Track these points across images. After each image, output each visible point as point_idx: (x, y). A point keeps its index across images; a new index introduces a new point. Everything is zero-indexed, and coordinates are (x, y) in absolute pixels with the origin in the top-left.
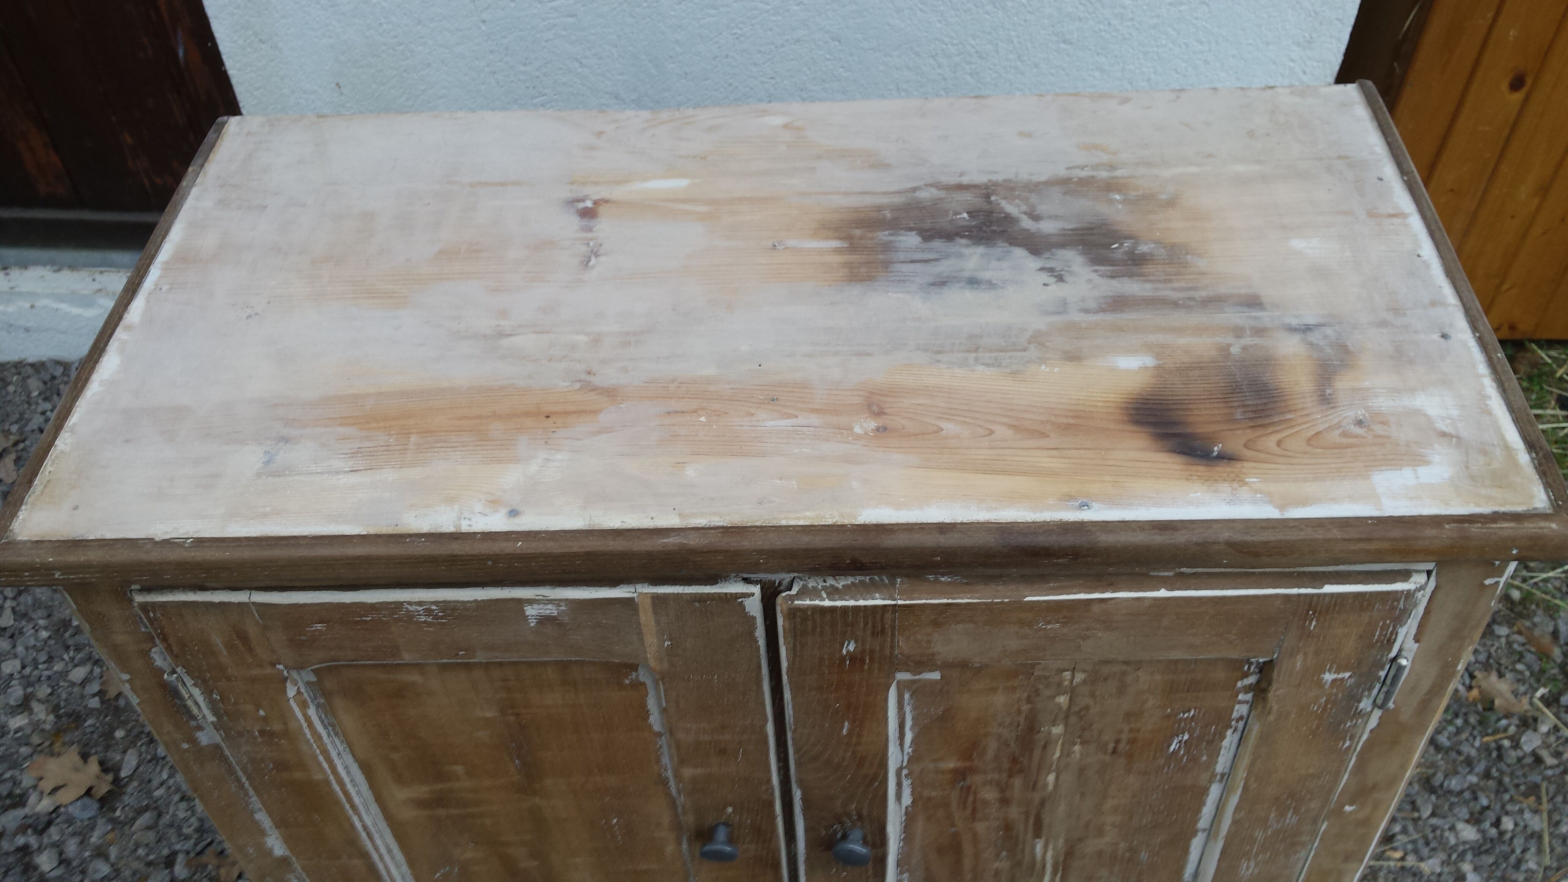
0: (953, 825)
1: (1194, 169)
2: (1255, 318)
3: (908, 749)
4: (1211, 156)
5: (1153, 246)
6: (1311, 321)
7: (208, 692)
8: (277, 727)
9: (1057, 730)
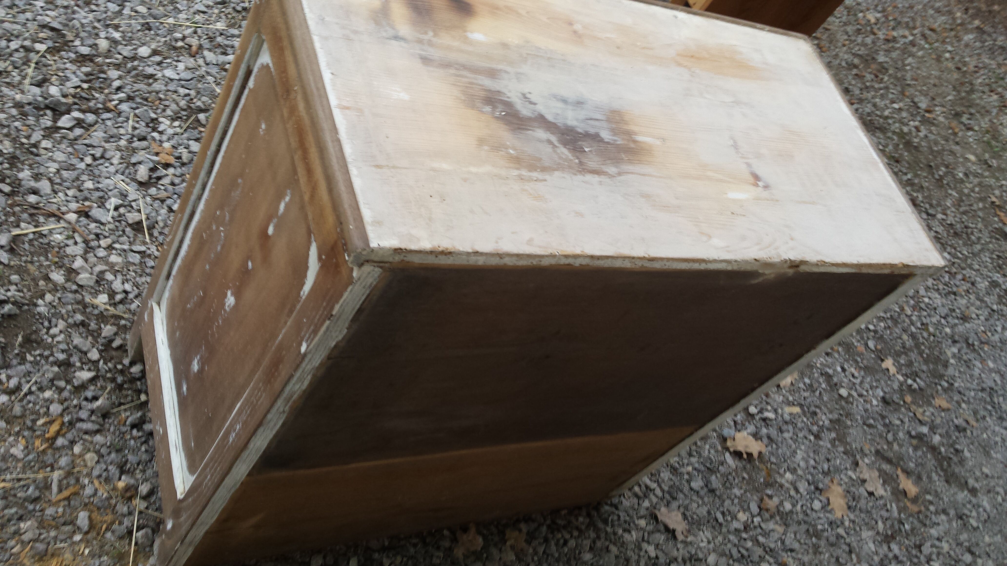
1: (473, 169)
2: (423, 50)
4: (465, 180)
5: (484, 110)
6: (394, 42)
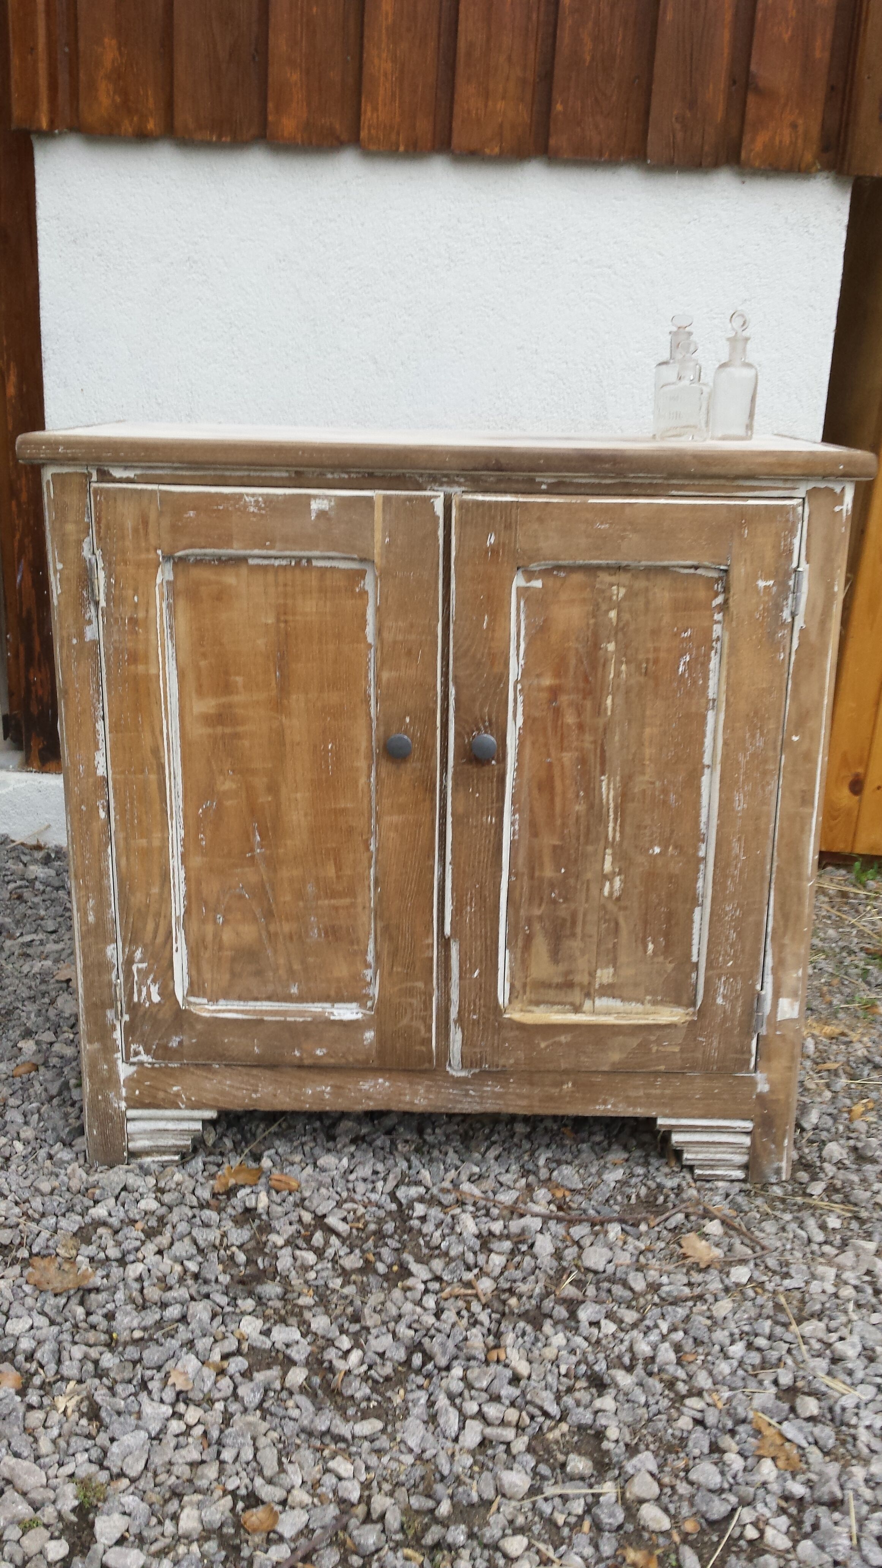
0: (549, 756)
3: (522, 662)
7: (108, 577)
8: (141, 615)
9: (611, 647)
